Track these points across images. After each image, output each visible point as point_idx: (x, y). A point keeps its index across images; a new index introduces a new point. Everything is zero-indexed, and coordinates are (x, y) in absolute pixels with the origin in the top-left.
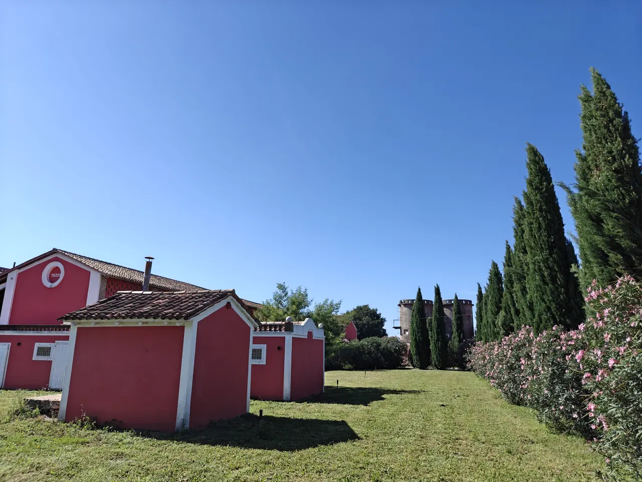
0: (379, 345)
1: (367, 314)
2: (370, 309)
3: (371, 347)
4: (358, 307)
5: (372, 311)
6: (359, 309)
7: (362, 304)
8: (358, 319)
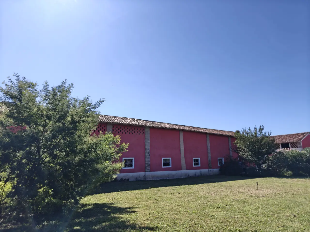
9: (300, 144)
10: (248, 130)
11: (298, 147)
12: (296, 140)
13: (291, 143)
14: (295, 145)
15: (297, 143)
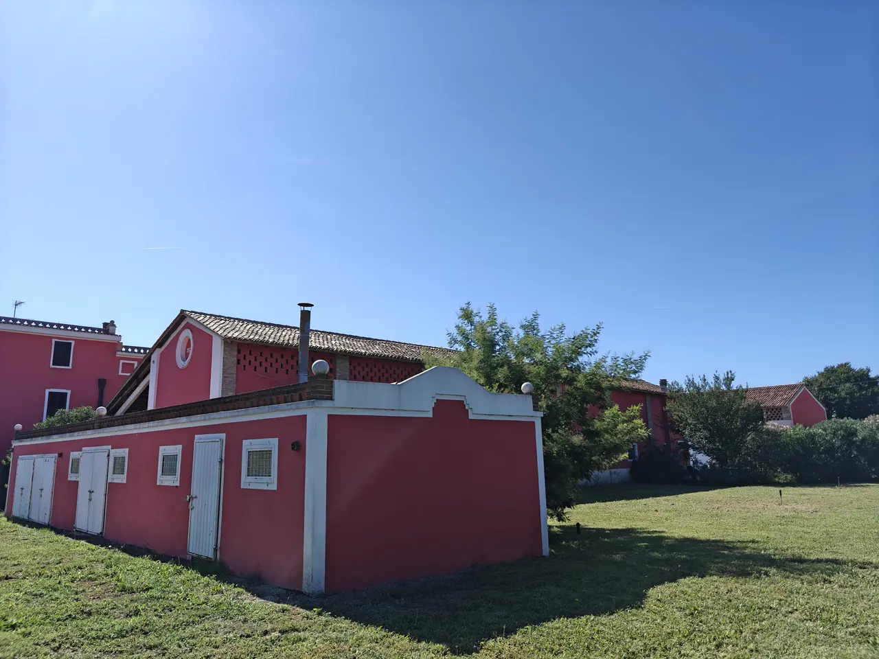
0: (853, 433)
1: (848, 380)
2: (852, 370)
3: (832, 439)
4: (827, 370)
5: (858, 372)
6: (830, 371)
7: (835, 363)
8: (828, 389)
9: (788, 412)
10: (700, 382)
11: (782, 419)
12: (778, 402)
13: (768, 410)
14: (777, 414)
15: (780, 409)
